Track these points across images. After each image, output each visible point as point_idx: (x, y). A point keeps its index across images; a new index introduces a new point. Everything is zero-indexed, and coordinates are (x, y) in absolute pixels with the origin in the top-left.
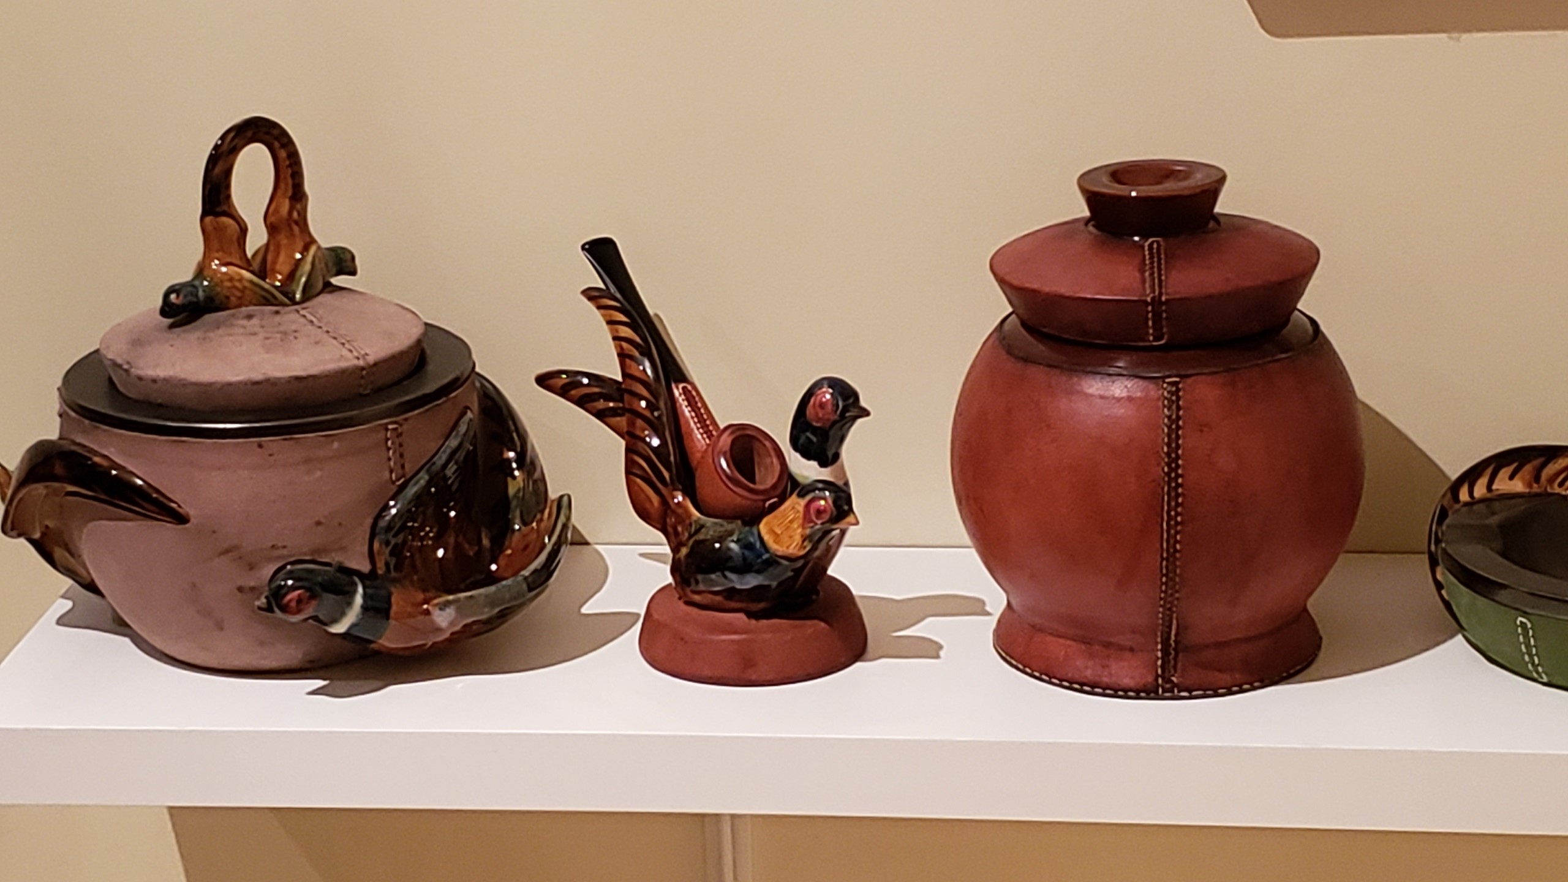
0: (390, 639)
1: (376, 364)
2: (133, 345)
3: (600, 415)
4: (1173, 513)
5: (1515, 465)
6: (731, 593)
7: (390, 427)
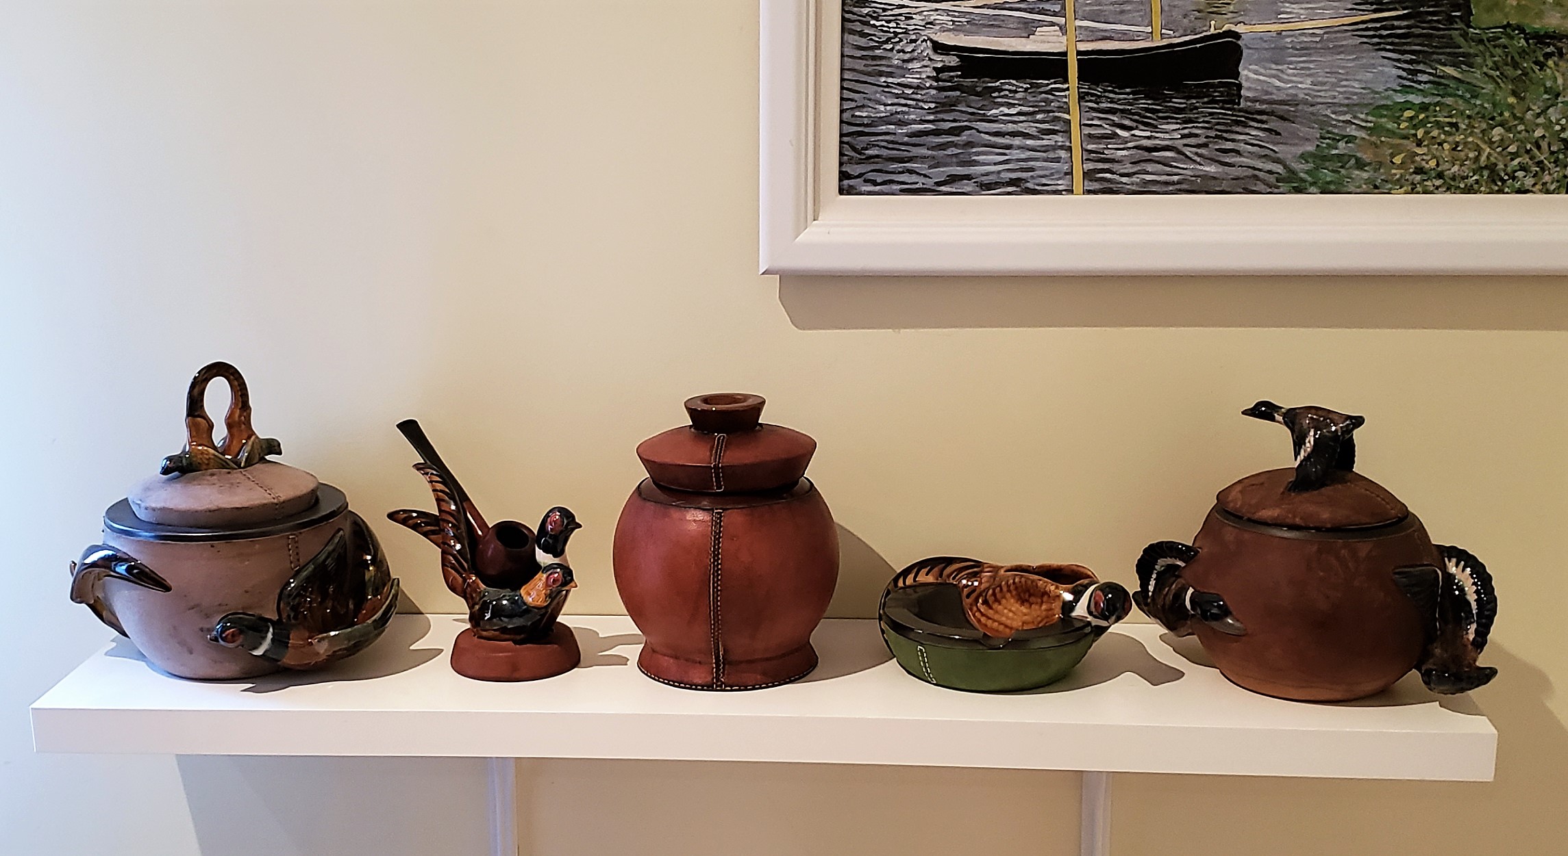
0: (289, 659)
1: (284, 502)
2: (145, 490)
3: (425, 534)
4: (716, 585)
5: (929, 568)
6: (504, 630)
7: (291, 537)
